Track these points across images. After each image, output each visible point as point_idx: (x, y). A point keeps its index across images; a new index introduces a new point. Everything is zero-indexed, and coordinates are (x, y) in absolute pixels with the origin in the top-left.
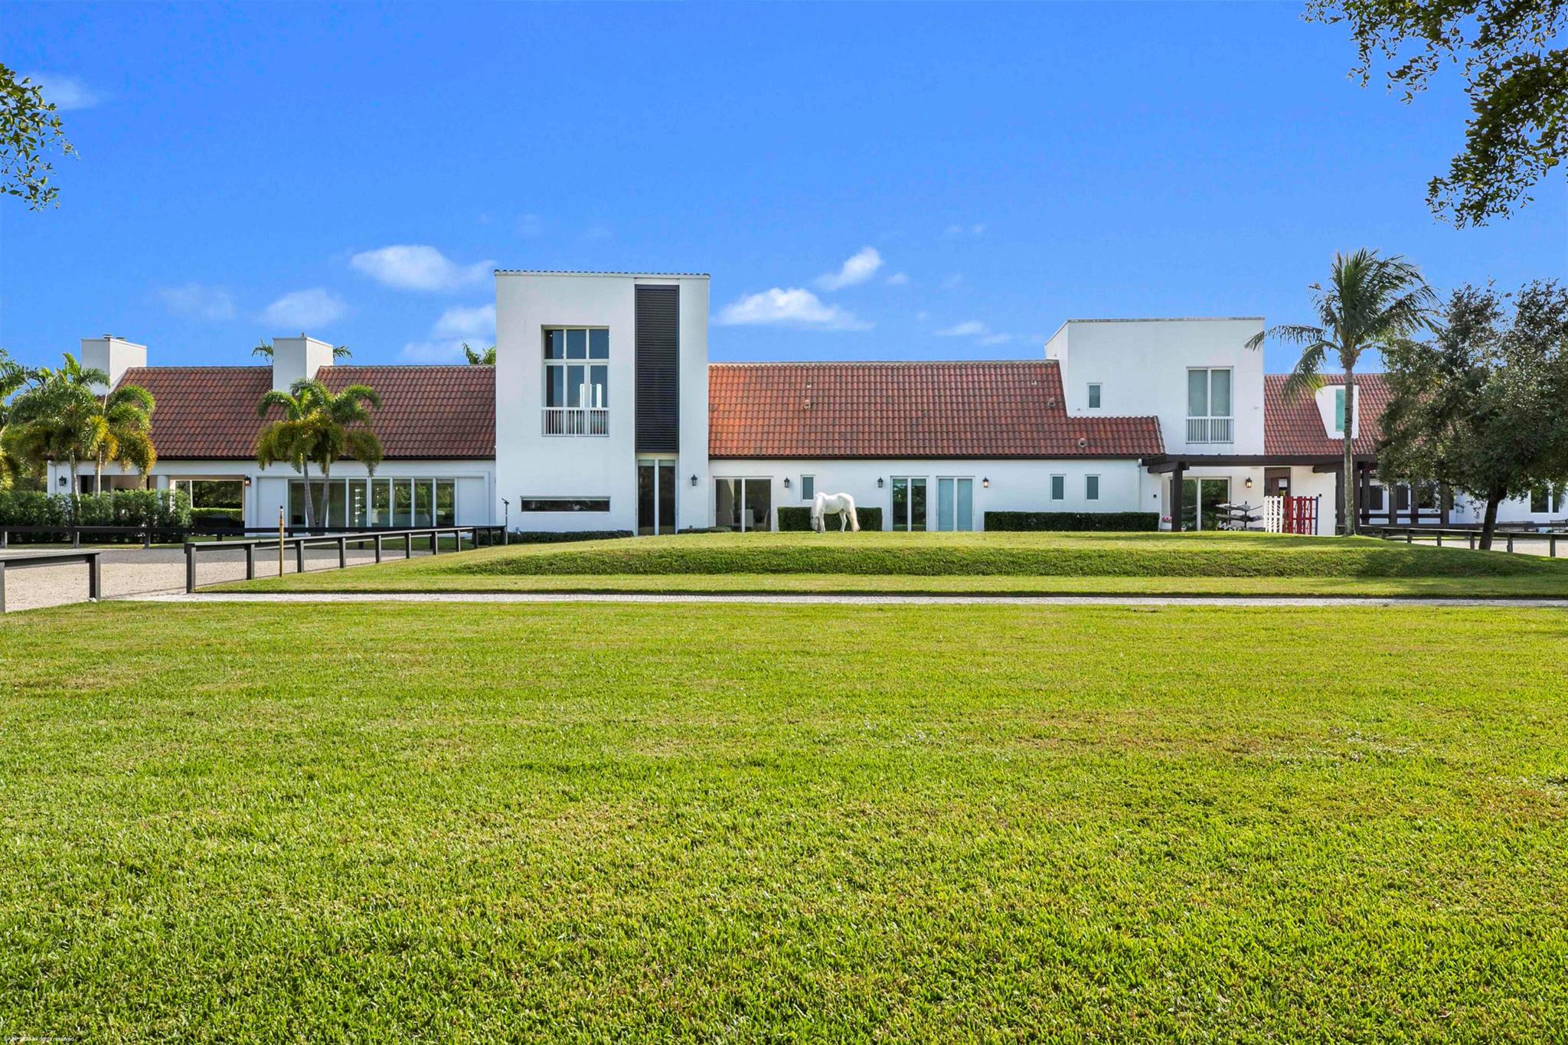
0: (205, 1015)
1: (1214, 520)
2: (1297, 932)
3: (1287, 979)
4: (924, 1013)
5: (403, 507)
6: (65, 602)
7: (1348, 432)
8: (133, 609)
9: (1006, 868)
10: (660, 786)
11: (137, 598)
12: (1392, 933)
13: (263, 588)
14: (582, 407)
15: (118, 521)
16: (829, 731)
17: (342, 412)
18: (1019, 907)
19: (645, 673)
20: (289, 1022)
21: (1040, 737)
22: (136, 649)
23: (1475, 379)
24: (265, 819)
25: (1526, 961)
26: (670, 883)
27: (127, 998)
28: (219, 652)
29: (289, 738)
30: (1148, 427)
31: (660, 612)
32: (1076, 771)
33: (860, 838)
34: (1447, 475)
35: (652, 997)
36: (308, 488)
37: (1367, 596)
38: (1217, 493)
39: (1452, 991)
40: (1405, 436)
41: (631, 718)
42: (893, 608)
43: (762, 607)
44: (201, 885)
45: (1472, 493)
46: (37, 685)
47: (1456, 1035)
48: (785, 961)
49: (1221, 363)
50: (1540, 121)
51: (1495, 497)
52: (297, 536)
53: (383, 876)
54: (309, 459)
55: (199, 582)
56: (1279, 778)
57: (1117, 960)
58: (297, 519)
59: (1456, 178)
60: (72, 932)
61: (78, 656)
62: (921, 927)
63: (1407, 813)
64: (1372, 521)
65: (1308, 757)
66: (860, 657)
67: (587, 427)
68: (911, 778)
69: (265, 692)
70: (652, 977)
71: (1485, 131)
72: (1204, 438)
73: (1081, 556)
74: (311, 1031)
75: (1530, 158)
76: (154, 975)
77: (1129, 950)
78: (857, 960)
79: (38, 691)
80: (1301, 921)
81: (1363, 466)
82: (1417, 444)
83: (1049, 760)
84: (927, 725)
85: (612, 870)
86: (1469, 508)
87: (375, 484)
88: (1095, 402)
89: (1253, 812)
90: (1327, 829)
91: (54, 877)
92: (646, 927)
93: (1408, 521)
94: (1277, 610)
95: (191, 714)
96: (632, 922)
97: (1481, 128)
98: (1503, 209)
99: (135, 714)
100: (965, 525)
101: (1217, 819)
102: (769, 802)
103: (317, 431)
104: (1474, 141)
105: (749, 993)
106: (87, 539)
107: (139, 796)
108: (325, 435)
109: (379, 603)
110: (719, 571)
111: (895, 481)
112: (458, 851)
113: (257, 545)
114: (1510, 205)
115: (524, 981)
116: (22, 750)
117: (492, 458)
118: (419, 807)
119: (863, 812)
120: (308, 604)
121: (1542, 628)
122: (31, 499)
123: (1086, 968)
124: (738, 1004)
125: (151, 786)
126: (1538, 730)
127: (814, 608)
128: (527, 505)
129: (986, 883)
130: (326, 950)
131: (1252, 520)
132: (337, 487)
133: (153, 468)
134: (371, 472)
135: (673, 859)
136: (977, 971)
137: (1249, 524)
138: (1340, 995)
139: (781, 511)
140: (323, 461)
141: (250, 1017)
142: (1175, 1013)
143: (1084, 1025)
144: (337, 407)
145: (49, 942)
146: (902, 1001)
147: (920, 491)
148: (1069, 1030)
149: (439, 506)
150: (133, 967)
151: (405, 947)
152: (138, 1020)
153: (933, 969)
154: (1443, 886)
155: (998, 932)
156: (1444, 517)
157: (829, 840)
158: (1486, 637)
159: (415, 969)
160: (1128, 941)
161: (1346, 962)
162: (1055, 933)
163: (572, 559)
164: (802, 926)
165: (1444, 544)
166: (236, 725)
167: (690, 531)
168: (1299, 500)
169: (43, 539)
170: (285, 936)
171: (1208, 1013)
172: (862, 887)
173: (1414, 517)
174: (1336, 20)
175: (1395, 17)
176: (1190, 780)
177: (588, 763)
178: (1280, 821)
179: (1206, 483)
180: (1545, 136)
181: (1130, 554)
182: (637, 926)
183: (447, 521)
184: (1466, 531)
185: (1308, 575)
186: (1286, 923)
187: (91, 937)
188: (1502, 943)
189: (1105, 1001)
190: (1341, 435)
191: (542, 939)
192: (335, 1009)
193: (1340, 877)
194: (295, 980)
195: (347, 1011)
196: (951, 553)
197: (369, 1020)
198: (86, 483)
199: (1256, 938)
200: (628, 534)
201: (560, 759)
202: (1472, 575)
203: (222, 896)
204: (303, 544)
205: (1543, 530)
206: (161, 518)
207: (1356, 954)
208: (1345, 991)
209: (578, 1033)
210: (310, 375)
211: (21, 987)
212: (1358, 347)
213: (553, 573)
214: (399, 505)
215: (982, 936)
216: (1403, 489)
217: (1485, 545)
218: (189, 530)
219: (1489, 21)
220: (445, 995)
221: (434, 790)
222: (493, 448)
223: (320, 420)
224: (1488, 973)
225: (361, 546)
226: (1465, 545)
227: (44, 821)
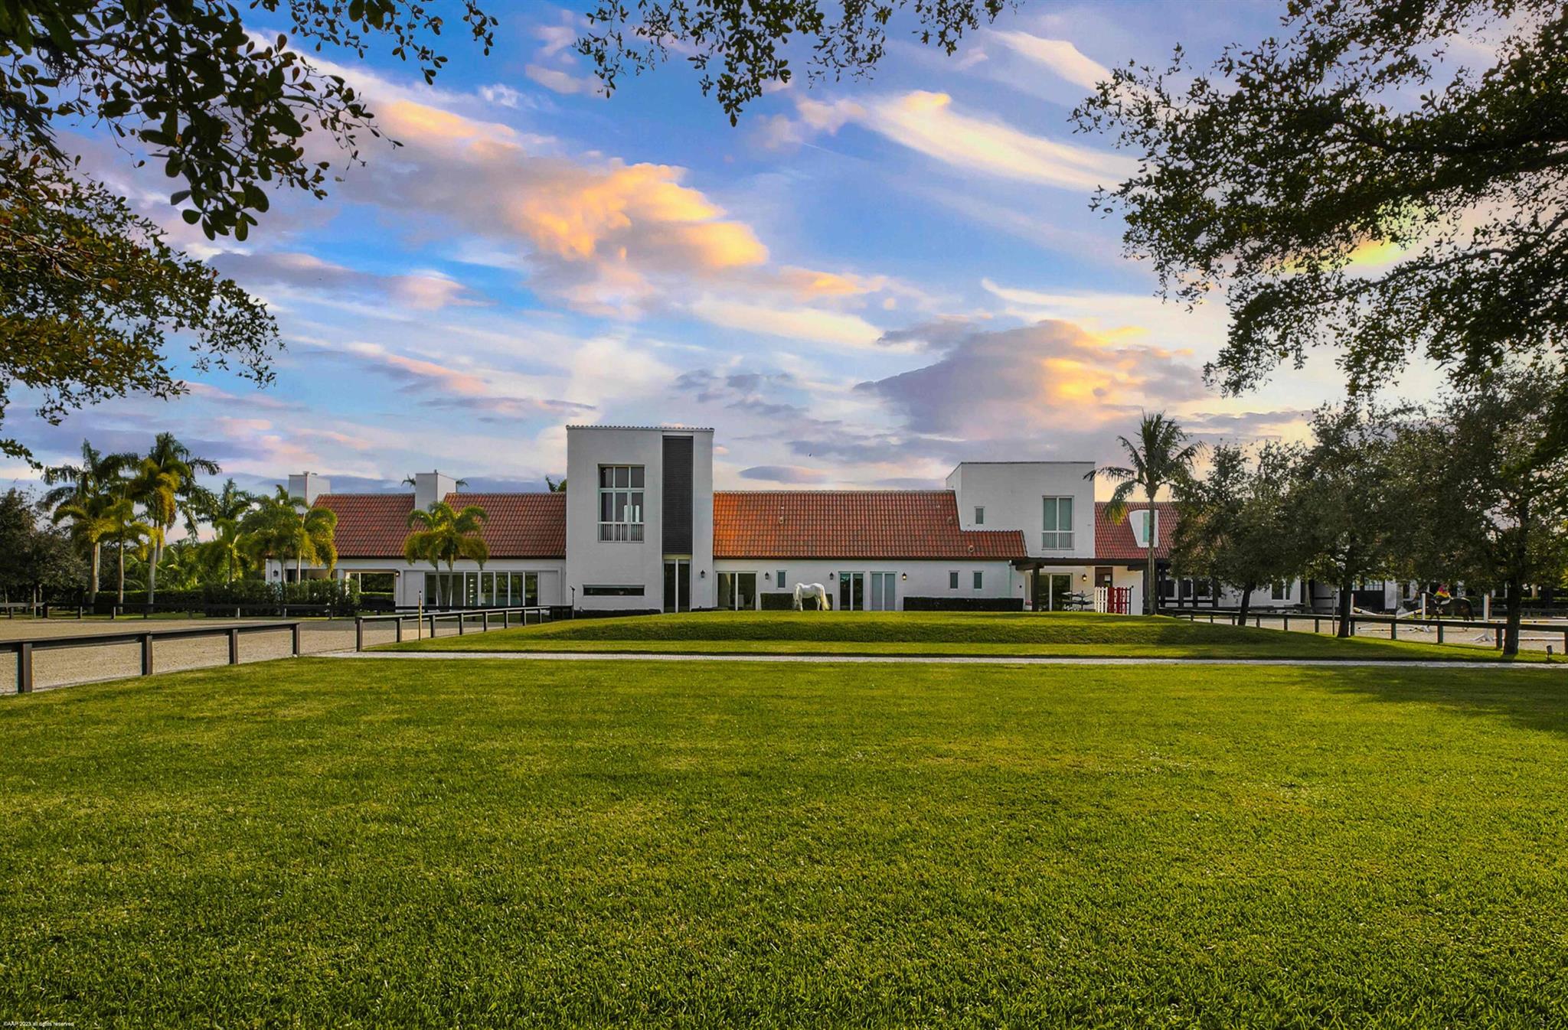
0: (371, 944)
1: (1062, 604)
2: (1114, 892)
3: (1107, 924)
4: (860, 949)
5: (502, 592)
6: (277, 657)
7: (1151, 544)
8: (321, 662)
9: (917, 848)
10: (678, 790)
11: (324, 655)
12: (1177, 891)
13: (408, 648)
14: (626, 521)
15: (312, 601)
16: (796, 752)
17: (463, 525)
18: (926, 876)
19: (668, 710)
20: (427, 951)
21: (941, 756)
22: (323, 690)
23: (1235, 506)
24: (409, 810)
25: (1265, 910)
26: (685, 858)
27: (320, 930)
28: (378, 693)
29: (425, 752)
30: (1017, 537)
31: (679, 667)
32: (965, 781)
33: (816, 827)
34: (1217, 573)
35: (673, 938)
36: (438, 578)
37: (1164, 657)
38: (1063, 583)
39: (1216, 931)
40: (1190, 546)
41: (658, 742)
42: (840, 665)
43: (749, 664)
44: (367, 855)
45: (1233, 586)
46: (258, 714)
47: (1218, 961)
48: (765, 913)
49: (1067, 493)
50: (1277, 327)
51: (1249, 589)
52: (431, 613)
53: (489, 851)
54: (439, 558)
55: (364, 644)
56: (1104, 785)
57: (992, 913)
58: (430, 600)
59: (1222, 364)
60: (283, 885)
61: (285, 695)
62: (858, 890)
63: (1189, 809)
64: (1167, 605)
65: (1124, 770)
66: (818, 700)
67: (629, 537)
68: (852, 785)
69: (409, 722)
70: (673, 923)
71: (1240, 332)
72: (1054, 546)
73: (971, 628)
74: (441, 957)
75: (1270, 352)
76: (337, 916)
77: (1001, 905)
78: (814, 913)
79: (259, 719)
80: (1117, 884)
81: (1161, 565)
82: (1198, 550)
83: (947, 773)
84: (863, 748)
85: (646, 849)
86: (1230, 596)
87: (484, 575)
88: (980, 519)
89: (1085, 808)
90: (1135, 821)
91: (271, 847)
92: (668, 888)
93: (1191, 605)
94: (1103, 667)
95: (359, 736)
96: (660, 885)
97: (1238, 330)
98: (1252, 386)
99: (322, 735)
100: (890, 606)
101: (1062, 814)
102: (754, 801)
103: (444, 539)
104: (1233, 339)
105: (740, 935)
106: (292, 614)
107: (325, 793)
108: (450, 541)
109: (486, 660)
110: (719, 639)
111: (842, 575)
112: (540, 834)
113: (404, 618)
114: (1256, 383)
115: (585, 925)
116: (249, 759)
117: (564, 558)
118: (513, 803)
119: (819, 809)
120: (437, 660)
121: (1279, 680)
122: (255, 585)
123: (971, 918)
124: (732, 943)
125: (334, 785)
126: (1276, 750)
127: (786, 664)
128: (587, 591)
129: (904, 859)
130: (451, 901)
131: (1087, 603)
132: (458, 577)
133: (335, 564)
134: (481, 567)
135: (687, 841)
136: (897, 921)
137: (1085, 607)
138: (1143, 935)
139: (762, 595)
140: (449, 559)
141: (402, 947)
142: (1031, 949)
143: (969, 957)
144: (460, 521)
145: (268, 891)
146: (845, 941)
147: (859, 582)
148: (959, 961)
149: (527, 591)
150: (323, 911)
151: (505, 901)
152: (327, 946)
153: (867, 919)
154: (1212, 859)
155: (911, 893)
156: (1215, 602)
157: (795, 828)
158: (1243, 685)
159: (511, 916)
160: (1000, 898)
161: (1147, 912)
162: (950, 894)
163: (617, 628)
164: (777, 889)
165: (1215, 621)
166: (390, 745)
167: (700, 610)
168: (1119, 589)
169: (263, 614)
170: (424, 891)
171: (1054, 949)
172: (818, 862)
173: (1195, 602)
174: (1143, 257)
175: (1182, 256)
176: (1044, 787)
177: (629, 773)
178: (1104, 814)
179: (1055, 578)
180: (1279, 336)
181: (1003, 627)
182: (662, 888)
183: (532, 602)
184: (1229, 613)
185: (1124, 643)
186: (1107, 886)
187: (295, 887)
188: (1249, 898)
189: (984, 941)
190: (1147, 545)
191: (597, 896)
192: (457, 943)
193: (1144, 854)
194: (431, 922)
195: (466, 944)
196: (880, 627)
197: (480, 950)
198: (291, 574)
199: (1087, 896)
200: (657, 612)
201: (610, 770)
202: (1234, 643)
203: (381, 863)
204: (434, 618)
205: (1280, 612)
206: (340, 599)
207: (1154, 906)
208: (1145, 932)
209: (623, 962)
210: (440, 499)
211: (251, 921)
212: (1158, 483)
213: (605, 639)
214: (500, 590)
215: (900, 896)
216: (1188, 582)
217: (1242, 622)
218: (358, 608)
219: (1242, 260)
220: (531, 933)
221: (524, 791)
222: (564, 551)
223: (447, 531)
224: (1240, 918)
225: (474, 619)
226: (1229, 622)
227: (264, 808)
